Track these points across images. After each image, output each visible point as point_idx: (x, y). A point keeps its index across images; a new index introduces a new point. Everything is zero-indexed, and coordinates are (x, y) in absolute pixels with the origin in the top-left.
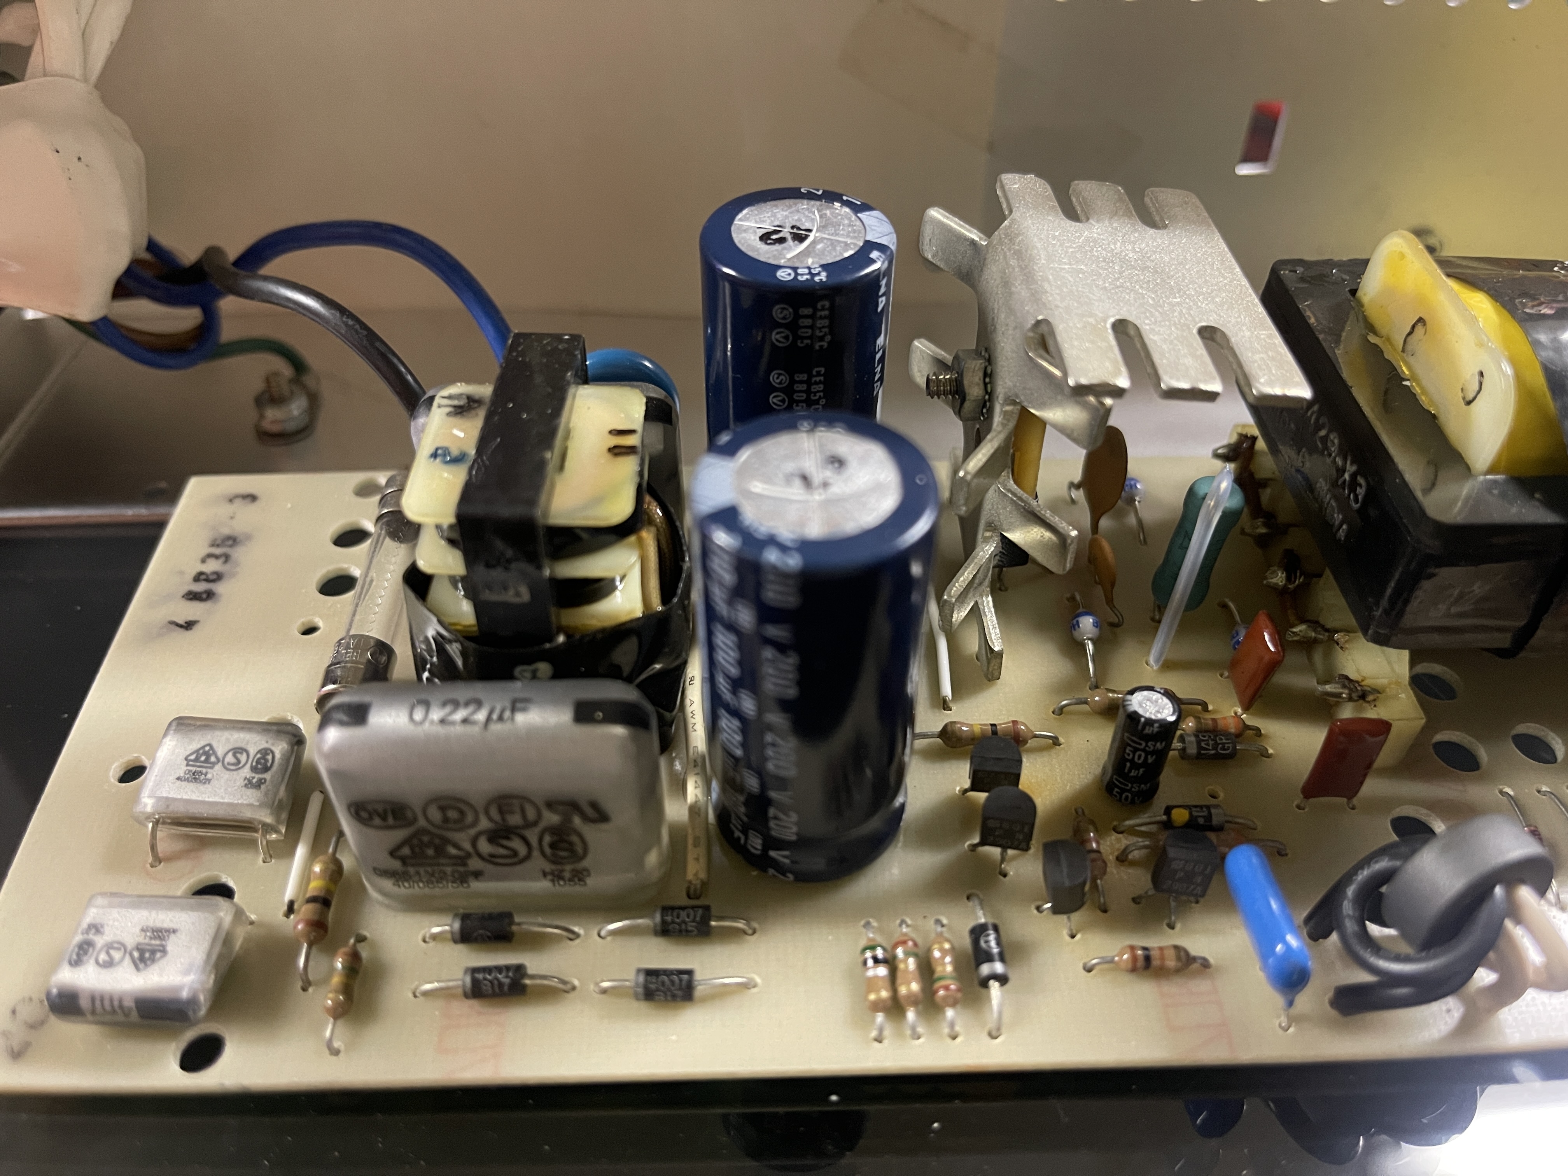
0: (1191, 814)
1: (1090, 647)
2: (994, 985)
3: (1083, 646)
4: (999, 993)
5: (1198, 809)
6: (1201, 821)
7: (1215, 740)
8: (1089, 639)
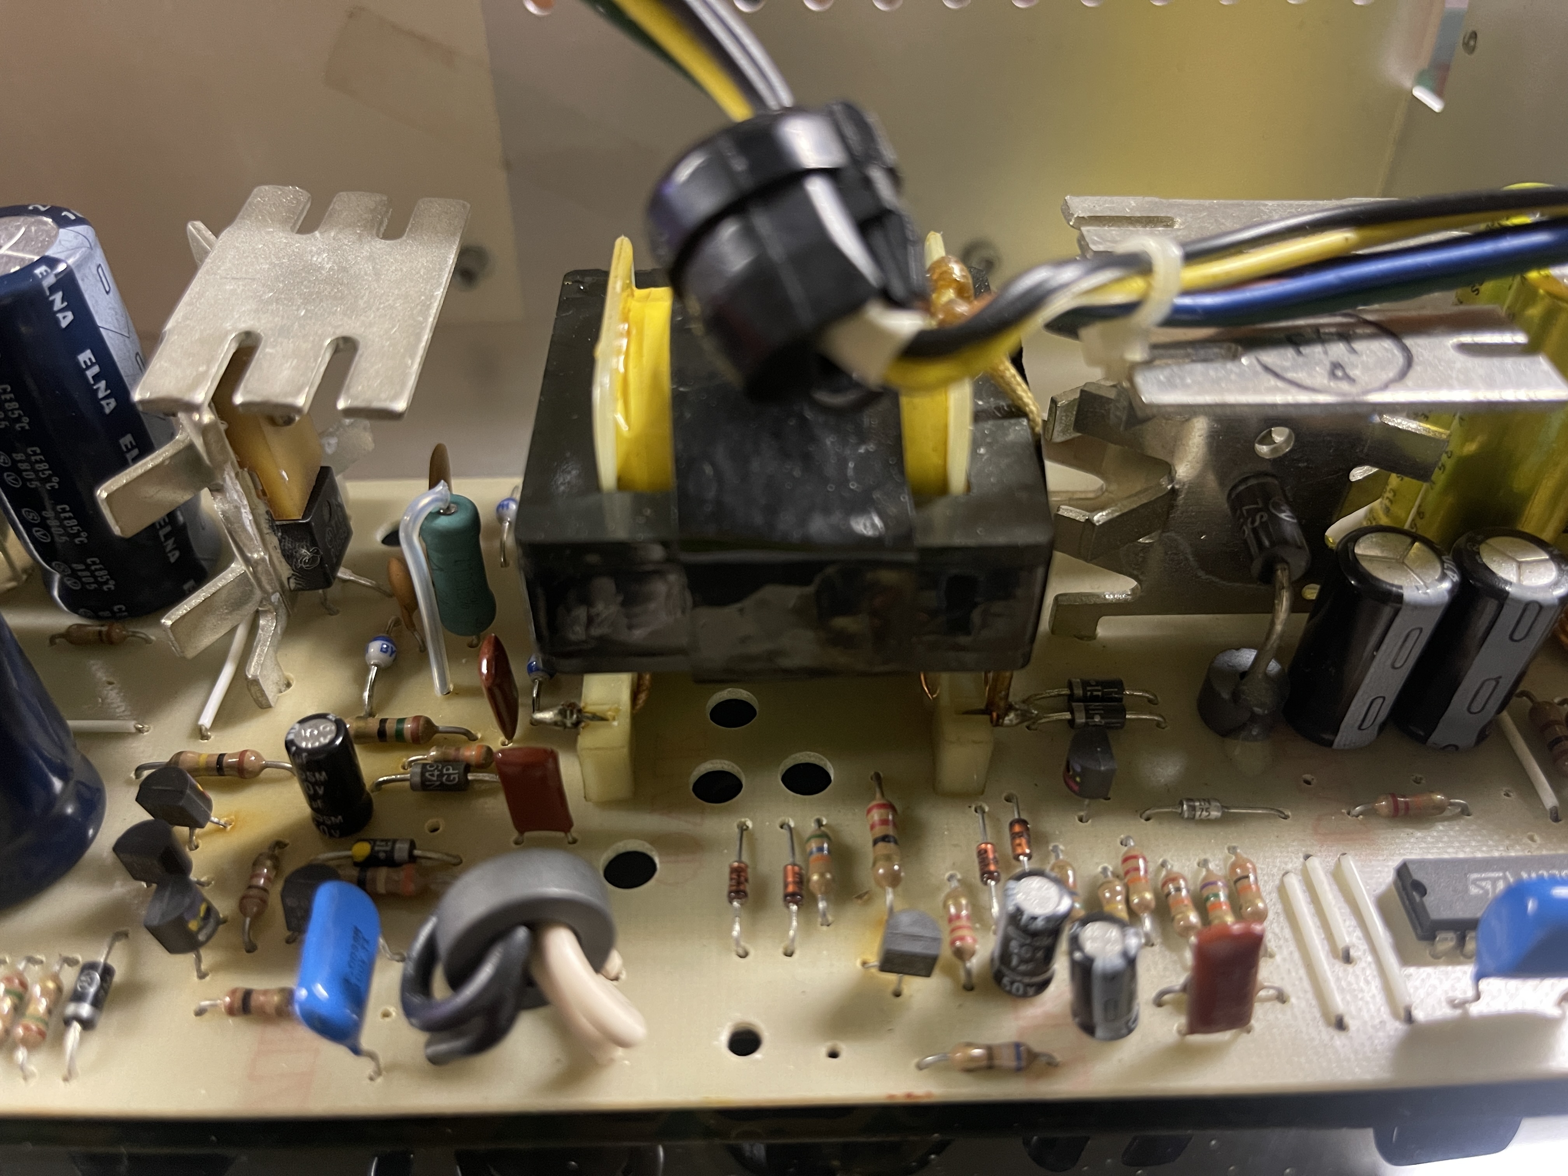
0: (372, 849)
1: (374, 670)
2: (76, 1027)
3: (368, 671)
4: (78, 1034)
5: (383, 843)
6: (382, 855)
7: (441, 771)
8: (375, 665)
